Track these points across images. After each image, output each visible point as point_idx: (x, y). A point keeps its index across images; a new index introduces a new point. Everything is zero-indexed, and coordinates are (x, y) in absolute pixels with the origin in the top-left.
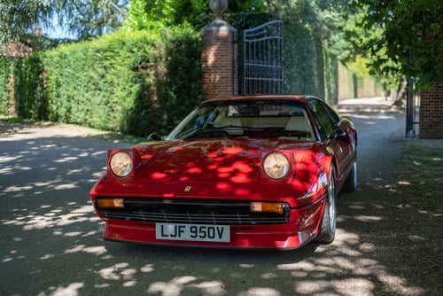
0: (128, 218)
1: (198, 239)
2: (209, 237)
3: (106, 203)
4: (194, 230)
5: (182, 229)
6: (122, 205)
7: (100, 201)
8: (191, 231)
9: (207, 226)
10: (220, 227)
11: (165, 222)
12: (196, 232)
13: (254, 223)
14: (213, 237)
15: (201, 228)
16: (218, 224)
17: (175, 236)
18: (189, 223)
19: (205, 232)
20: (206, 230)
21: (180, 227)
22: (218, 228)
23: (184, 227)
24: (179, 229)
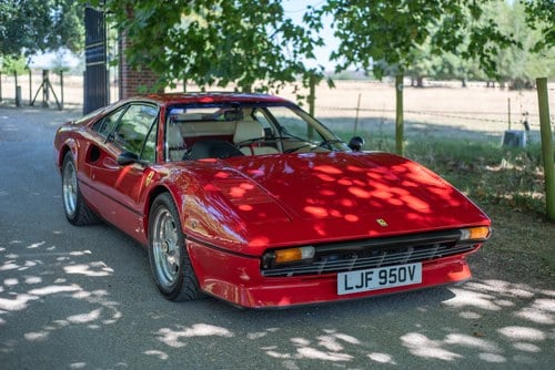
1: (388, 285)
2: (400, 281)
4: (383, 274)
5: (369, 276)
8: (381, 277)
9: (398, 267)
10: (412, 265)
12: (385, 277)
14: (405, 280)
15: (391, 270)
16: (408, 262)
17: (361, 286)
18: (375, 267)
19: (395, 275)
20: (396, 272)
21: (367, 274)
22: (409, 267)
23: (372, 272)
24: (366, 277)
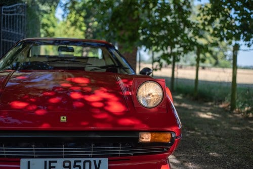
4: (67, 164)
5: (52, 165)
8: (64, 166)
9: (83, 160)
10: (97, 160)
13: (132, 154)
15: (76, 162)
16: (94, 157)
18: (61, 157)
19: (79, 167)
20: (81, 164)
21: (50, 162)
22: (95, 161)
23: (56, 162)
24: (50, 164)
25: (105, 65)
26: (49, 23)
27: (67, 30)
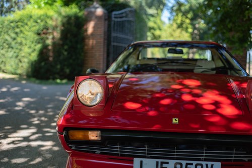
0: (98, 152)
3: (79, 135)
4: (178, 166)
5: (164, 165)
6: (99, 139)
7: (71, 133)
9: (195, 163)
10: (210, 163)
11: (145, 157)
13: (246, 159)
15: (187, 164)
16: (206, 160)
18: (173, 159)
20: (193, 167)
21: (162, 163)
22: (207, 165)
23: (168, 163)
24: (161, 165)
25: (214, 67)
26: (155, 26)
27: (173, 33)
